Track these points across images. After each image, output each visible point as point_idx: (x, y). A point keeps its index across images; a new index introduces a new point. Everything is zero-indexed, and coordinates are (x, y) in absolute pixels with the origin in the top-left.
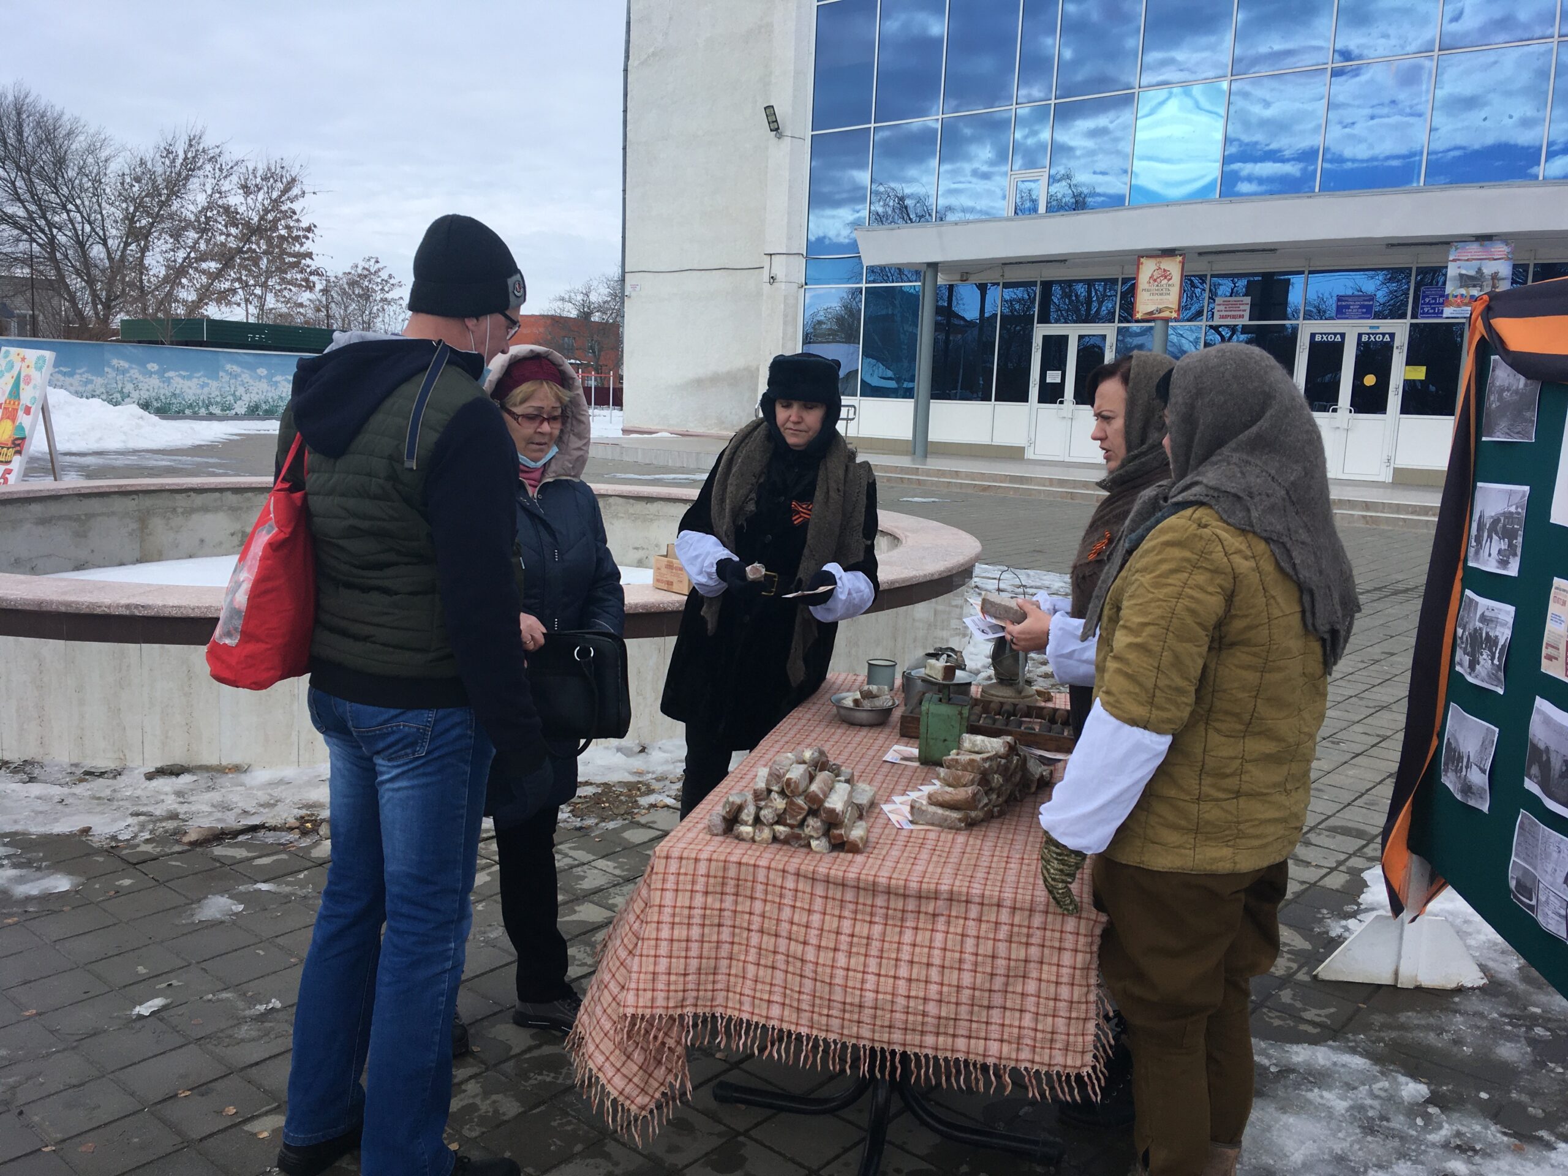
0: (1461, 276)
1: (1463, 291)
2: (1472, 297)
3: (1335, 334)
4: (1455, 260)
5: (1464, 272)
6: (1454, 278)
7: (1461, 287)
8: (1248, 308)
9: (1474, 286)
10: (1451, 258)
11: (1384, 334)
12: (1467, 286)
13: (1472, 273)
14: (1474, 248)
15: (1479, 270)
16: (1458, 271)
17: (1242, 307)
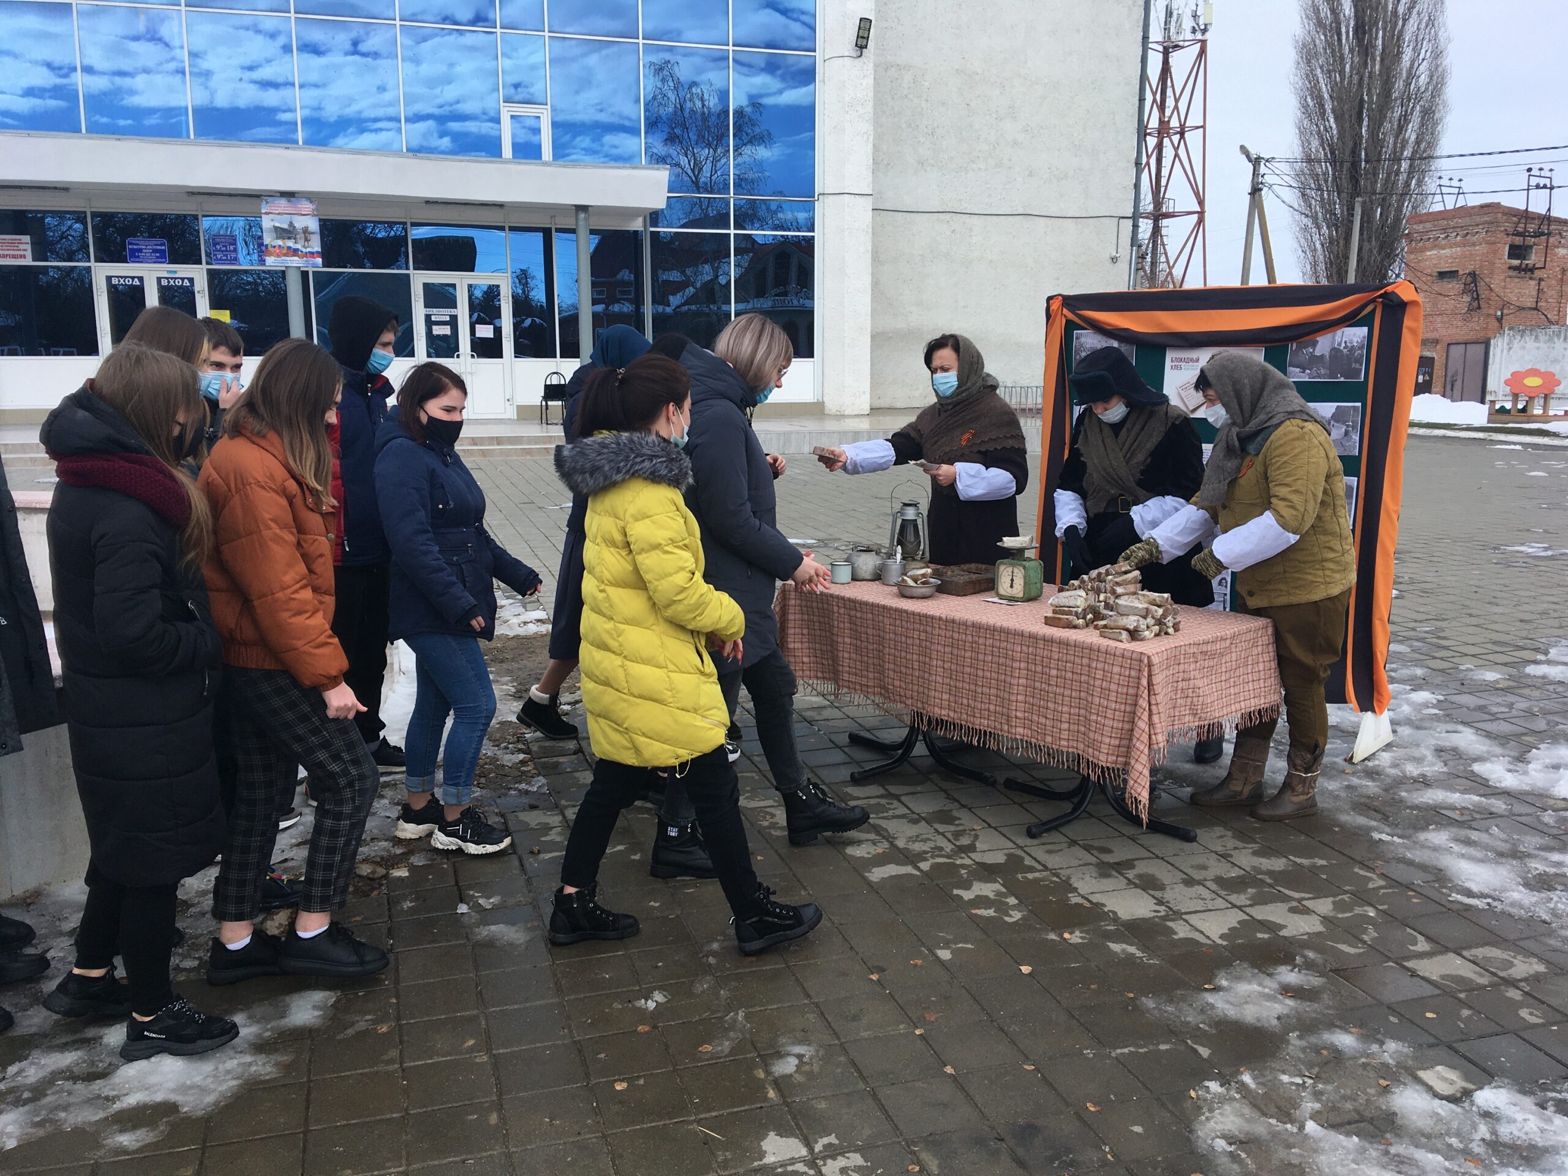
0: (276, 228)
1: (280, 242)
2: (289, 248)
3: (133, 278)
4: (266, 213)
5: (277, 225)
6: (270, 230)
7: (278, 238)
8: (29, 247)
9: (289, 238)
10: (263, 211)
11: (183, 279)
12: (283, 238)
13: (285, 226)
14: (283, 202)
15: (291, 224)
16: (272, 224)
17: (22, 247)
